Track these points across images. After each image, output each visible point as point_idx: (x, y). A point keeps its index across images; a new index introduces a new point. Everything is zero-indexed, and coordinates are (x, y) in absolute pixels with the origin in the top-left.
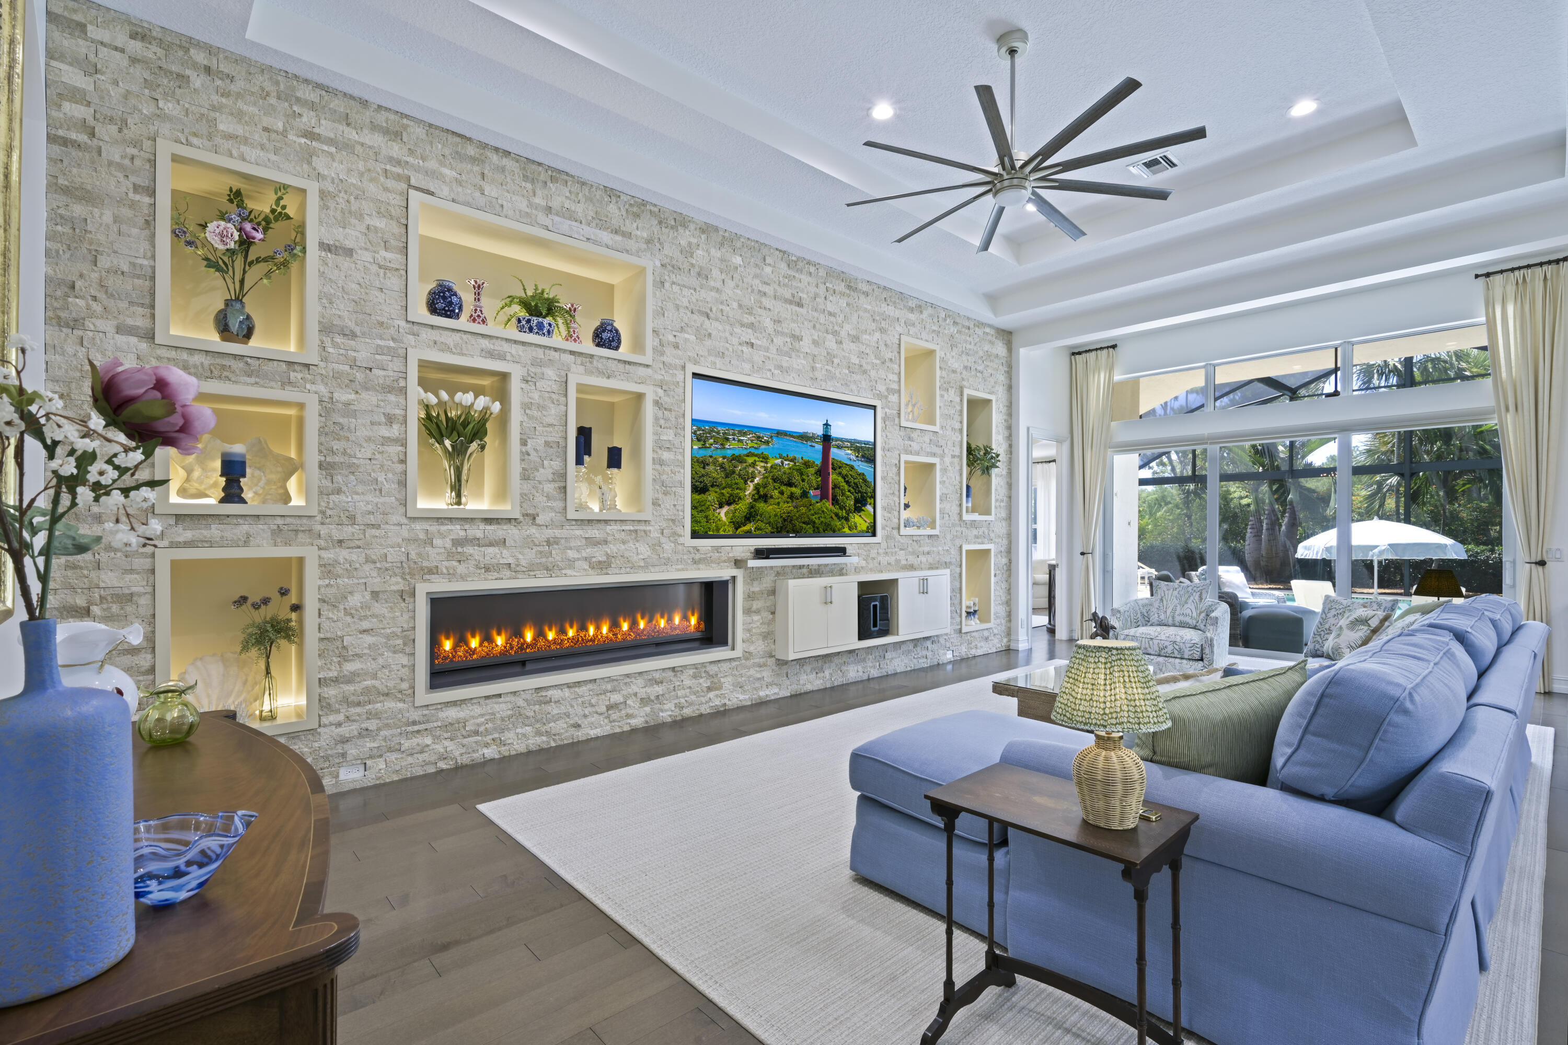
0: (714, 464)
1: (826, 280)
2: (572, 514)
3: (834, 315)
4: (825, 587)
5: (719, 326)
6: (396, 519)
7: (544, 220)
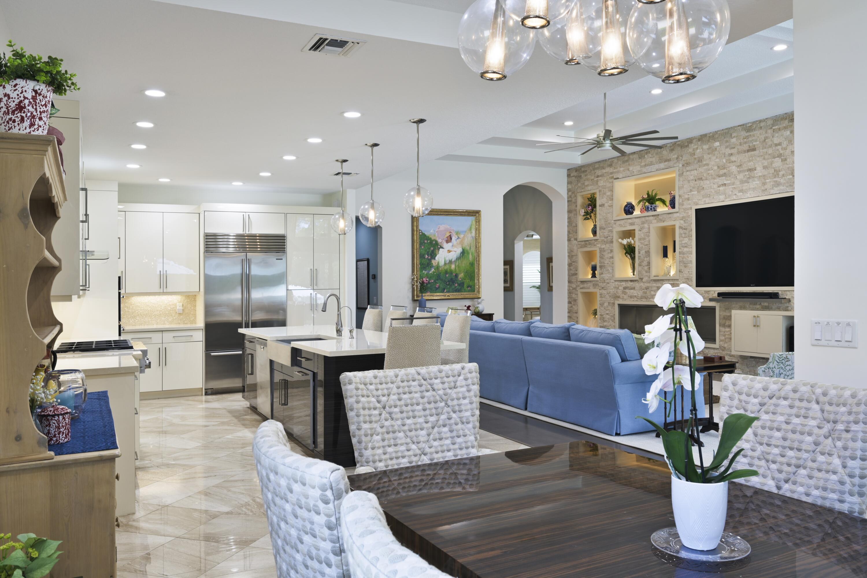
1: (773, 125)
2: (652, 278)
3: (780, 144)
4: (754, 316)
5: (708, 182)
6: (612, 281)
7: (644, 170)
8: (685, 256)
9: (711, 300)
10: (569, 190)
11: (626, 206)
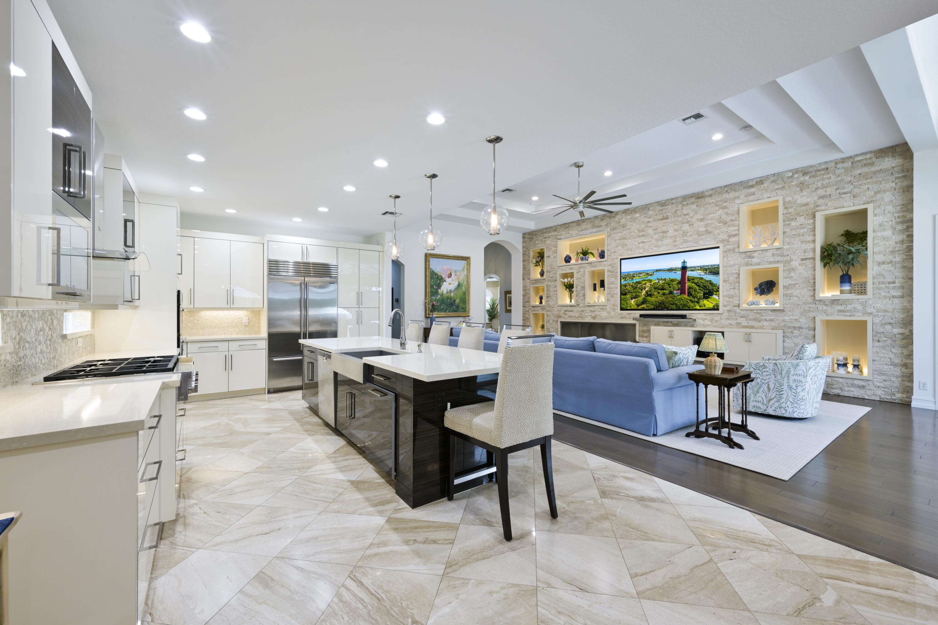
0: (629, 285)
1: (682, 201)
2: (586, 304)
3: (688, 214)
4: (669, 331)
5: (630, 241)
6: (556, 306)
7: (581, 233)
8: (612, 290)
9: (634, 319)
10: (524, 247)
11: (566, 257)
